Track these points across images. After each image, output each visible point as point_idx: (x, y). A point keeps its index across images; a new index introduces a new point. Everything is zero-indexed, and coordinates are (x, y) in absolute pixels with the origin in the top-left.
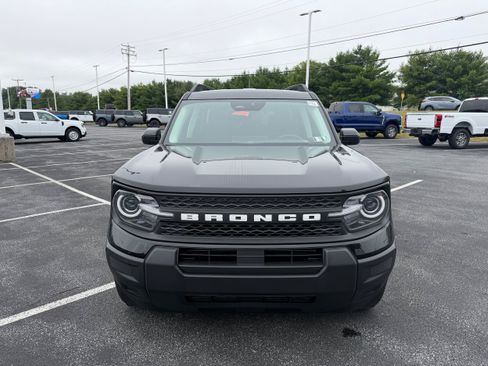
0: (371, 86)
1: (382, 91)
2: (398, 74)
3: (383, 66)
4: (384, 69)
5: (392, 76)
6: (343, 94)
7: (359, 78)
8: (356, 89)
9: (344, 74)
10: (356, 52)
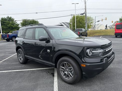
0: (14, 27)
1: (17, 28)
2: (20, 24)
3: (16, 22)
4: (16, 23)
5: (19, 25)
6: (6, 29)
7: (10, 25)
8: (9, 28)
9: (5, 24)
10: (7, 18)
